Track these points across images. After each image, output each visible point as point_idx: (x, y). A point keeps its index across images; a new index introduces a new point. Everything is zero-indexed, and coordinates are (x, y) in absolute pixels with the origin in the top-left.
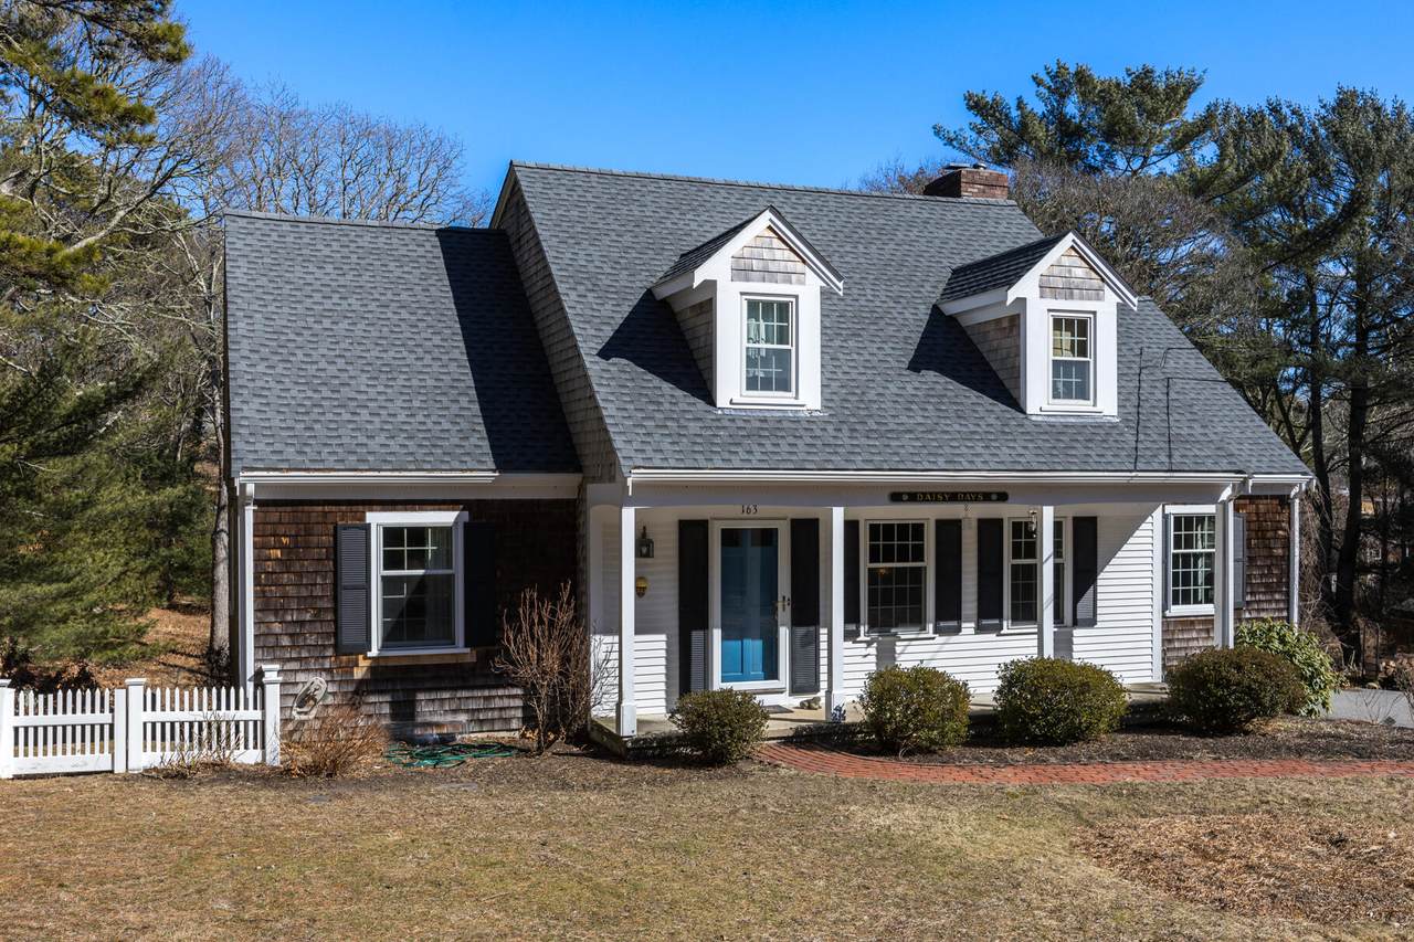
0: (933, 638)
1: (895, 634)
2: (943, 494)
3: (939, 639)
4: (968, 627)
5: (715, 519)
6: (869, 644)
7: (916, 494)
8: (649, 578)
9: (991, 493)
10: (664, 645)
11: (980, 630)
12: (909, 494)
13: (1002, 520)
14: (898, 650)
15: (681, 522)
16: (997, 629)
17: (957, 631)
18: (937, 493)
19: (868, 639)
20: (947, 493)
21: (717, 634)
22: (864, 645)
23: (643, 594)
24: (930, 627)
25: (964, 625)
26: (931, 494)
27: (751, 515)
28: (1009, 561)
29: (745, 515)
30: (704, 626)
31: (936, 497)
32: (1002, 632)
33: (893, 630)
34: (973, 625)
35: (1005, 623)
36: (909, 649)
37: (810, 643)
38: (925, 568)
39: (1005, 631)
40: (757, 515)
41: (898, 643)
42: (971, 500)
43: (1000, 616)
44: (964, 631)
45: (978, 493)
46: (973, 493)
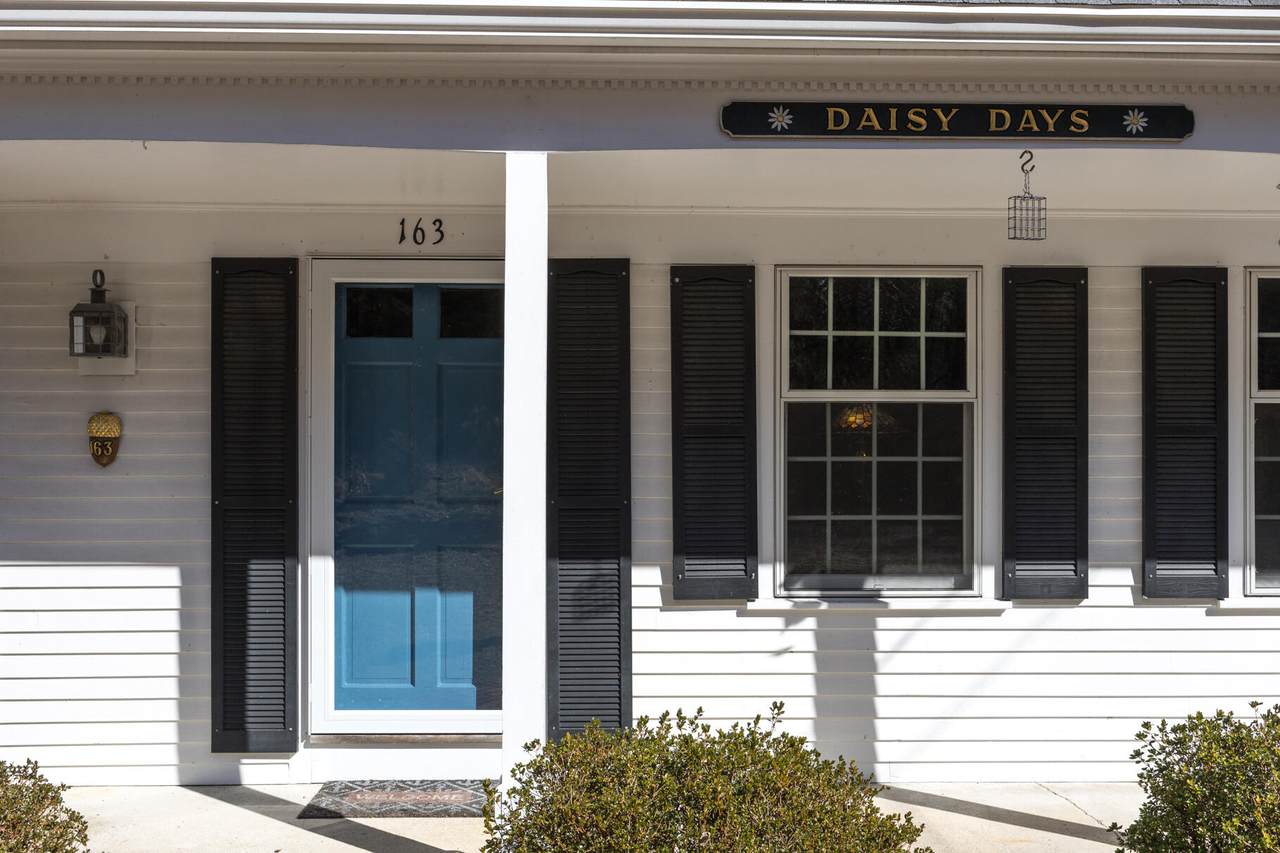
0: (997, 613)
1: (874, 597)
2: (928, 109)
3: (1017, 615)
4: (1110, 584)
5: (317, 257)
6: (791, 618)
7: (820, 109)
8: (129, 414)
9: (1123, 110)
10: (173, 599)
11: (1149, 591)
12: (792, 107)
13: (1222, 273)
14: (883, 640)
15: (217, 263)
16: (1213, 592)
17: (1076, 592)
18: (903, 108)
19: (786, 605)
20: (946, 108)
21: (320, 573)
22: (779, 622)
23: (112, 458)
24: (986, 578)
25: (1095, 576)
26: (881, 109)
27: (428, 248)
28: (1247, 395)
29: (409, 247)
30: (286, 548)
31: (903, 120)
32: (1224, 604)
33: (871, 583)
34: (1126, 577)
35: (1235, 576)
36: (919, 641)
37: (601, 609)
38: (971, 405)
39: (1234, 599)
40: (442, 249)
41: (882, 622)
42: (1043, 131)
43: (1217, 552)
44: (1094, 595)
45: (1069, 109)
46: (1052, 109)
